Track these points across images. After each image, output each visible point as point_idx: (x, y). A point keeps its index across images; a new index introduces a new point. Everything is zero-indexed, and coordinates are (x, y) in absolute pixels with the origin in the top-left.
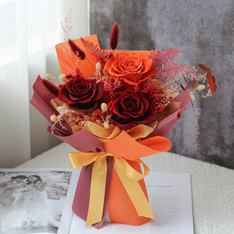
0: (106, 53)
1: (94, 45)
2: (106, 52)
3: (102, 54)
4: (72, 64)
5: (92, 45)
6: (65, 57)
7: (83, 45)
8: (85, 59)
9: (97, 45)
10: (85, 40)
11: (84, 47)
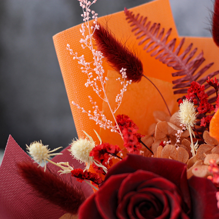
0: (198, 52)
1: (164, 29)
2: (196, 49)
3: (188, 56)
4: (106, 100)
5: (158, 28)
6: (86, 77)
7: (133, 31)
8: (143, 78)
9: (171, 29)
10: (138, 15)
11: (136, 34)
